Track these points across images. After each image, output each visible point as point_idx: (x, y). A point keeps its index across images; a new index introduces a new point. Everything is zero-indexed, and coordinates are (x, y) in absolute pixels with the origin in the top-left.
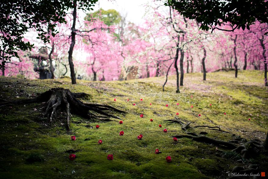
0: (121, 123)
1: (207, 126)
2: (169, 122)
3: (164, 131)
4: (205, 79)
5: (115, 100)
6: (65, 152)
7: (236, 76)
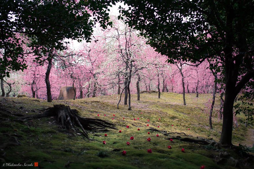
0: (120, 132)
1: (176, 133)
2: (150, 130)
3: (157, 136)
4: (139, 99)
5: (98, 116)
6: (113, 151)
7: (159, 97)
